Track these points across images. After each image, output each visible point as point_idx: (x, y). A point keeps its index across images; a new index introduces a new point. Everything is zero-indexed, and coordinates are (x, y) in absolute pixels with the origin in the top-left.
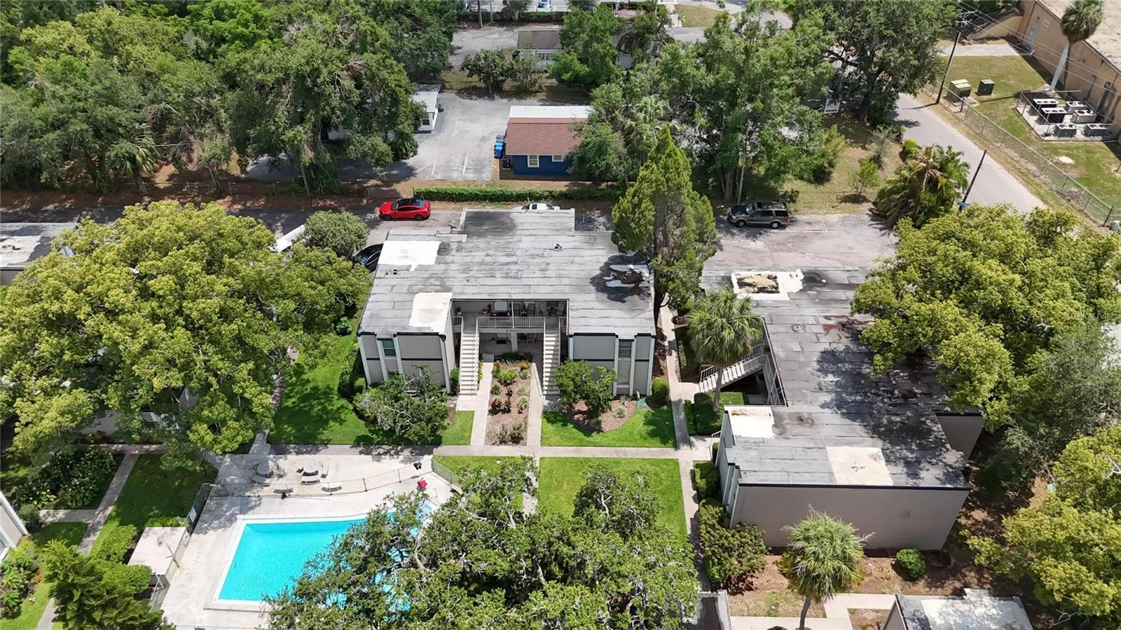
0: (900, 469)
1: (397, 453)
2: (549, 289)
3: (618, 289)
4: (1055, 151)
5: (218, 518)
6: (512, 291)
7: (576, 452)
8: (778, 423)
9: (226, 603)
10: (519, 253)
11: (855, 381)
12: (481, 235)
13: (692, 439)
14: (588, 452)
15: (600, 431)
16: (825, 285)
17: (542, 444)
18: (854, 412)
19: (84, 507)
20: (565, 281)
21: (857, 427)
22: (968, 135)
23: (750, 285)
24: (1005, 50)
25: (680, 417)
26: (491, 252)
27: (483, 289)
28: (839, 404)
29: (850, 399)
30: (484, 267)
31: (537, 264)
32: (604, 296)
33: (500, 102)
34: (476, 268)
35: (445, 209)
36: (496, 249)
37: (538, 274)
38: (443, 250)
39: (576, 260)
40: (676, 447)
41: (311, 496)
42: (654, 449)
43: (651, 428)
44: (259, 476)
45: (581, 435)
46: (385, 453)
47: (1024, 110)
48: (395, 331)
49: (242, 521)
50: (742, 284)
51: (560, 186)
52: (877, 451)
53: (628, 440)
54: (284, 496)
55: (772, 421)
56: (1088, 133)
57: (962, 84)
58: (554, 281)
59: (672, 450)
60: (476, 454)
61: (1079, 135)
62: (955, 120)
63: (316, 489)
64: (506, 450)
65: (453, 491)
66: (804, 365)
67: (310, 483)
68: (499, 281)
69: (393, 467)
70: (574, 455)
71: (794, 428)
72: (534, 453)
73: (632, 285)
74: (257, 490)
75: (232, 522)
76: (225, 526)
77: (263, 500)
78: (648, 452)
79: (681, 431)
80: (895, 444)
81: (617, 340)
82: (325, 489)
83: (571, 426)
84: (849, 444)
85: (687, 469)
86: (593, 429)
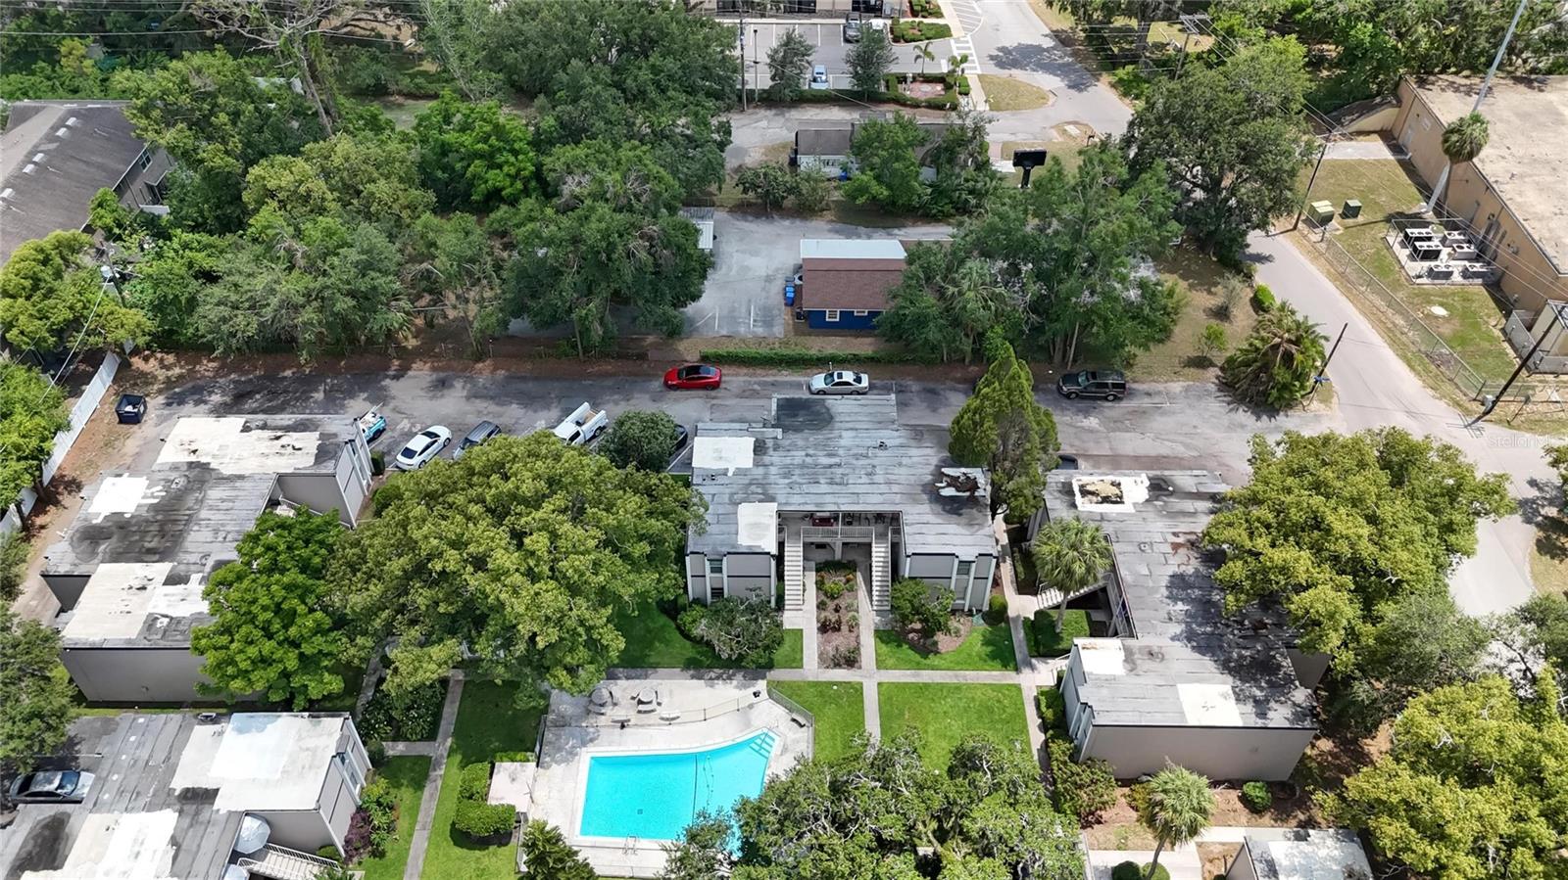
0: (1249, 708)
1: (730, 678)
2: (880, 499)
3: (952, 498)
4: (1427, 298)
5: (560, 749)
6: (841, 501)
7: (914, 676)
8: (1129, 657)
9: (589, 840)
10: (841, 452)
11: (1206, 610)
12: (797, 430)
13: (1034, 661)
14: (926, 676)
15: (937, 652)
16: (1172, 494)
17: (878, 668)
18: (1205, 646)
19: (422, 739)
20: (895, 489)
21: (1207, 663)
22: (1329, 274)
23: (1092, 493)
24: (1376, 150)
25: (1019, 636)
26: (811, 452)
27: (807, 499)
28: (1190, 636)
29: (1200, 630)
30: (806, 471)
31: (863, 467)
32: (938, 508)
33: (782, 226)
34: (797, 472)
35: (737, 375)
36: (816, 446)
37: (865, 479)
38: (759, 448)
39: (904, 460)
40: (1017, 670)
41: (650, 725)
42: (995, 673)
43: (990, 649)
44: (593, 706)
45: (918, 657)
46: (718, 678)
47: (1394, 238)
48: (725, 550)
49: (586, 755)
50: (1084, 492)
51: (864, 346)
52: (1227, 688)
53: (965, 663)
54: (623, 727)
55: (1122, 655)
56: (1466, 274)
57: (1323, 207)
58: (884, 488)
59: (1013, 674)
60: (811, 679)
61: (1457, 278)
62: (1315, 254)
63: (653, 718)
64: (841, 675)
65: (794, 720)
66: (1153, 590)
67: (646, 712)
68: (824, 488)
69: (728, 693)
70: (913, 680)
71: (1144, 664)
72: (871, 677)
73: (968, 494)
74: (593, 720)
75: (573, 755)
76: (567, 760)
77: (602, 730)
78: (992, 675)
79: (1021, 653)
80: (1245, 681)
81: (956, 559)
82: (663, 718)
83: (906, 646)
84: (1200, 681)
85: (1030, 695)
86: (927, 649)
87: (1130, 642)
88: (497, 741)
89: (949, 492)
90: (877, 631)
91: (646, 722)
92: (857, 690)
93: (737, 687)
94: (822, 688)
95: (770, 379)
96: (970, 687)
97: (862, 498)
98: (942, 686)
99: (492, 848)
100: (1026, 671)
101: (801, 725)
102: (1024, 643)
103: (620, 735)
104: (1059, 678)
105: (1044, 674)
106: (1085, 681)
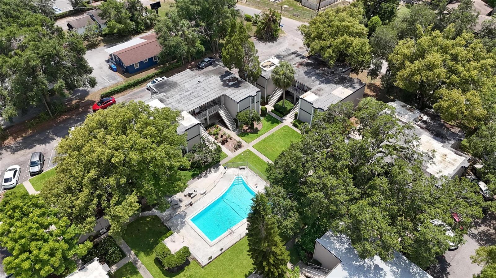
0: (350, 88)
1: (210, 172)
2: (214, 94)
5: (177, 225)
6: (204, 100)
7: (259, 139)
8: (316, 94)
9: (216, 240)
10: (189, 89)
12: (168, 91)
13: (283, 118)
14: (262, 137)
15: (259, 131)
16: (284, 57)
17: (249, 143)
18: (328, 82)
19: (121, 258)
20: (216, 90)
21: (332, 85)
23: (266, 66)
25: (274, 115)
26: (180, 94)
27: (194, 105)
28: (322, 82)
29: (323, 80)
30: (184, 99)
31: (201, 89)
32: (233, 88)
34: (182, 100)
36: (180, 91)
37: (204, 92)
38: (162, 101)
39: (210, 82)
40: (282, 122)
41: (200, 199)
43: (270, 122)
44: (176, 206)
45: (255, 135)
46: (206, 174)
48: (184, 130)
49: (188, 219)
50: (264, 67)
52: (341, 87)
53: (268, 129)
54: (191, 205)
55: (314, 94)
58: (212, 91)
59: (282, 124)
60: (233, 157)
63: (198, 196)
64: (240, 151)
65: (240, 169)
66: (304, 78)
67: (194, 196)
68: (195, 100)
69: (213, 176)
70: (261, 140)
71: (321, 93)
72: (249, 146)
73: (237, 81)
74: (179, 210)
75: (184, 223)
76: (183, 226)
77: (186, 211)
78: (277, 127)
79: (278, 118)
80: (343, 84)
81: (251, 98)
82: (201, 194)
83: (250, 134)
84: (335, 89)
85: (291, 126)
86: (256, 131)
87: (312, 90)
88: (151, 239)
89: (231, 83)
90: (238, 135)
91: (197, 199)
92: (249, 151)
93: (215, 172)
94: (239, 157)
95: (131, 93)
96: (276, 132)
97: (210, 97)
98: (269, 137)
99: (186, 268)
100: (284, 121)
101: (244, 169)
102: (277, 116)
103: (193, 208)
104: (296, 115)
105: (289, 120)
106: (312, 104)
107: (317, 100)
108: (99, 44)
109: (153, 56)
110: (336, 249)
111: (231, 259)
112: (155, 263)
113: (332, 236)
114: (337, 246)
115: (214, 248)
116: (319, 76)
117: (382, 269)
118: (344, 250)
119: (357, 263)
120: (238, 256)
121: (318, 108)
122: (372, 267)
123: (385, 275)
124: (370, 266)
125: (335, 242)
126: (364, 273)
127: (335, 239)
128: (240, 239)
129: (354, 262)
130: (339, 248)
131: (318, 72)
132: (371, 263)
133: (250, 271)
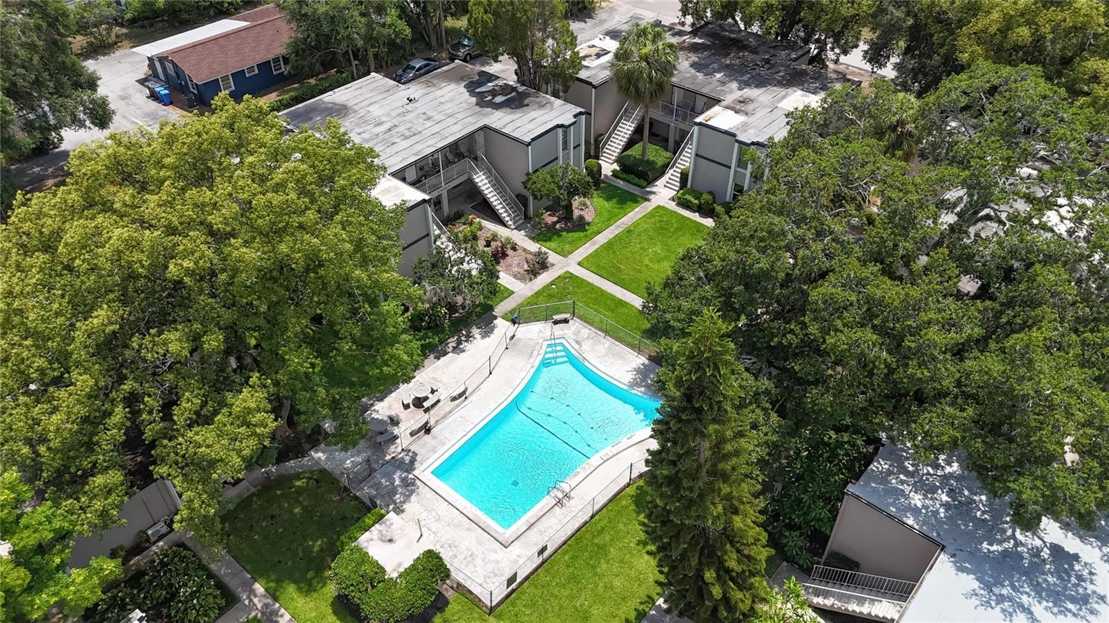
1: (469, 337)
2: (458, 127)
5: (393, 492)
7: (594, 244)
8: (736, 109)
9: (521, 525)
10: (384, 119)
13: (648, 189)
14: (602, 239)
15: (589, 224)
17: (566, 256)
21: (772, 89)
23: (587, 57)
26: (359, 131)
28: (746, 84)
29: (745, 78)
31: (417, 117)
32: (505, 110)
37: (428, 124)
39: (442, 100)
40: (646, 200)
41: (450, 412)
42: (637, 210)
43: (615, 200)
45: (581, 234)
46: (459, 342)
49: (423, 471)
50: (584, 58)
53: (611, 219)
54: (428, 431)
58: (451, 121)
59: (647, 203)
60: (529, 294)
63: (445, 406)
64: (544, 279)
65: (556, 323)
67: (433, 406)
68: (406, 144)
69: (479, 347)
70: (597, 247)
71: (750, 107)
72: (568, 264)
73: (514, 94)
74: (392, 448)
75: (413, 484)
76: (412, 492)
77: (412, 448)
78: (635, 214)
79: (635, 191)
80: (803, 85)
81: (560, 131)
82: (454, 399)
83: (564, 233)
84: (784, 97)
85: (672, 206)
86: (581, 225)
87: (723, 103)
88: (315, 541)
89: (499, 99)
90: (532, 239)
91: (442, 413)
92: (570, 277)
93: (483, 337)
94: (545, 292)
96: (636, 225)
97: (445, 133)
98: (618, 238)
100: (652, 197)
101: (566, 321)
102: (630, 185)
103: (434, 438)
104: (684, 177)
105: (663, 193)
106: (734, 135)
107: (744, 125)
108: (116, 43)
109: (270, 57)
110: (916, 511)
111: (573, 578)
112: (335, 613)
113: (892, 473)
114: (917, 500)
115: (516, 549)
116: (733, 72)
117: (1076, 557)
118: (942, 510)
119: (995, 548)
120: (594, 567)
121: (753, 143)
122: (1046, 553)
123: (1091, 573)
124: (1036, 552)
125: (907, 489)
126: (1026, 573)
127: (902, 482)
128: (592, 517)
129: (985, 545)
130: (926, 507)
131: (728, 62)
132: (1038, 543)
133: (641, 608)
